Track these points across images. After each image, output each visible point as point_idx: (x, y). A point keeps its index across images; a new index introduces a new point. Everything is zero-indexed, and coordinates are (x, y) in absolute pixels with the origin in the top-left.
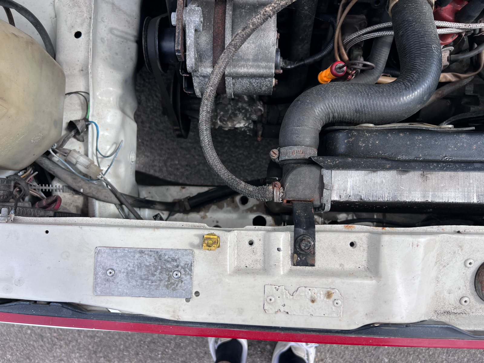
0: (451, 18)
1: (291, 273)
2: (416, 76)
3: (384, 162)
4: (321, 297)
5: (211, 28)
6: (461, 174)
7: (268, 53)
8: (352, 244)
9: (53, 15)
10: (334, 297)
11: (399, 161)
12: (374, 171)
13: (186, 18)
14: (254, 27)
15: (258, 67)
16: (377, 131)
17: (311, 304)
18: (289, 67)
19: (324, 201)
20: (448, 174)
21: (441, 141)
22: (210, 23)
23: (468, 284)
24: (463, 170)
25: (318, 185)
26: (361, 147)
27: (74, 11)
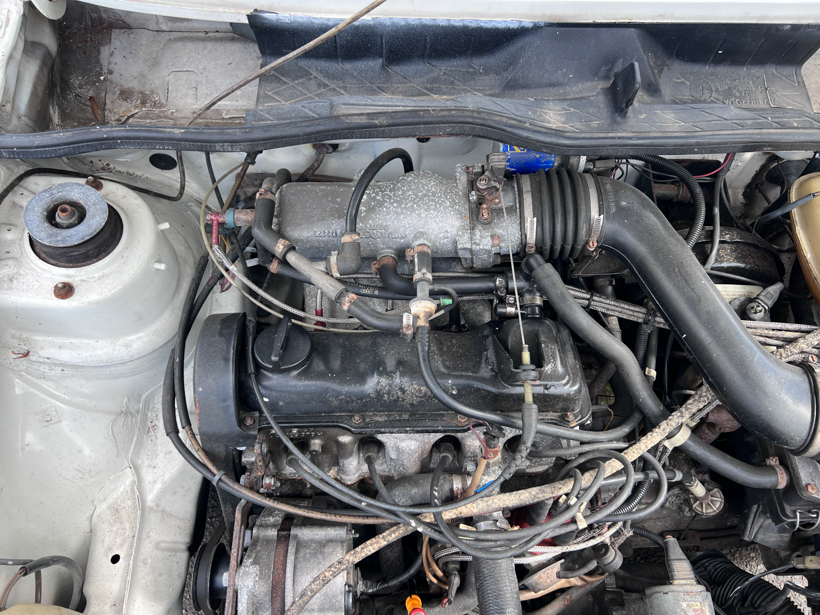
5: (270, 576)
7: (336, 602)
9: (88, 530)
14: (313, 594)
18: (371, 591)
22: (269, 571)
27: (114, 529)
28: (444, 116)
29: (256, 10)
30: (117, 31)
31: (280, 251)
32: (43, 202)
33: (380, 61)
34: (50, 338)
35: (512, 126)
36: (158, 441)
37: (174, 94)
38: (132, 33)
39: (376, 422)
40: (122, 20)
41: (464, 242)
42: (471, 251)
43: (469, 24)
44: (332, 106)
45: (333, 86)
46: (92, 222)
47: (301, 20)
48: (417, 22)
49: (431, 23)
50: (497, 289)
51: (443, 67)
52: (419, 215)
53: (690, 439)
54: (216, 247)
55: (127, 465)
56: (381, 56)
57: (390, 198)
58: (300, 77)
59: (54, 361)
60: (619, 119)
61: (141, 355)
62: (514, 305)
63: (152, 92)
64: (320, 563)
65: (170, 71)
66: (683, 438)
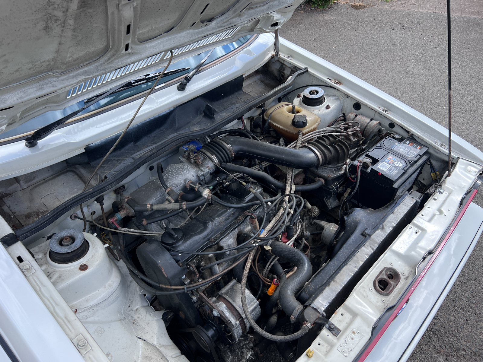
0: (287, 240)
1: (338, 339)
2: (301, 261)
3: (322, 287)
4: (353, 336)
6: (341, 272)
8: (342, 315)
10: (355, 332)
11: (324, 284)
12: (323, 292)
13: (221, 308)
15: (252, 305)
16: (310, 282)
17: (353, 340)
19: (322, 313)
20: (339, 275)
21: (327, 269)
23: (378, 296)
24: (341, 270)
25: (315, 311)
26: (312, 290)
28: (171, 141)
29: (86, 145)
30: (5, 198)
31: (150, 207)
32: (55, 243)
33: (133, 143)
34: (81, 300)
35: (191, 134)
36: (140, 324)
37: (49, 205)
38: (13, 195)
39: (218, 237)
40: (4, 194)
41: (200, 173)
42: (203, 175)
43: (156, 117)
44: (133, 158)
45: (122, 159)
46: (79, 237)
47: (103, 141)
48: (141, 123)
49: (145, 122)
50: (218, 181)
51: (153, 135)
52: (181, 174)
53: (296, 186)
54: (120, 228)
55: (137, 338)
56: (132, 141)
57: (169, 175)
58: (109, 162)
59: (88, 307)
60: (213, 120)
61: (117, 287)
62: (227, 182)
63: (38, 210)
64: (236, 292)
65: (41, 199)
66: (294, 187)
